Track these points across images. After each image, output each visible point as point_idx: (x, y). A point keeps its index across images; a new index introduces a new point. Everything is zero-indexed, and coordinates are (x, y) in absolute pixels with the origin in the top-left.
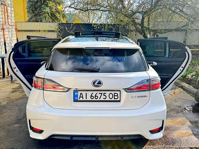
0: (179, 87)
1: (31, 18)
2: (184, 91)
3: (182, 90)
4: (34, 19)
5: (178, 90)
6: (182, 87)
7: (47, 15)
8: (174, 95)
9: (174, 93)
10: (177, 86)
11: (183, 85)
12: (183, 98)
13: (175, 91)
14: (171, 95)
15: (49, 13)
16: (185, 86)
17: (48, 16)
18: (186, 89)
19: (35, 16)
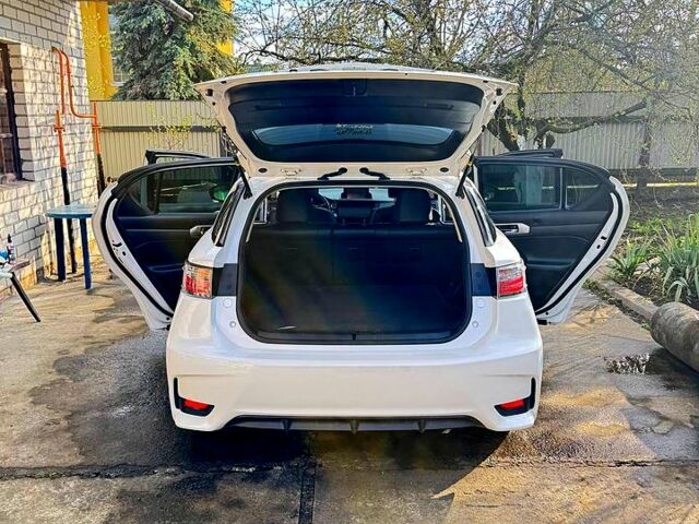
0: (611, 303)
1: (130, 84)
2: (623, 316)
3: (617, 311)
4: (137, 88)
5: (607, 312)
6: (619, 304)
7: (182, 72)
8: (592, 326)
9: (592, 321)
10: (604, 299)
11: (624, 295)
12: (617, 334)
13: (594, 315)
14: (583, 325)
15: (189, 66)
16: (628, 301)
17: (186, 78)
18: (631, 308)
19: (142, 76)
